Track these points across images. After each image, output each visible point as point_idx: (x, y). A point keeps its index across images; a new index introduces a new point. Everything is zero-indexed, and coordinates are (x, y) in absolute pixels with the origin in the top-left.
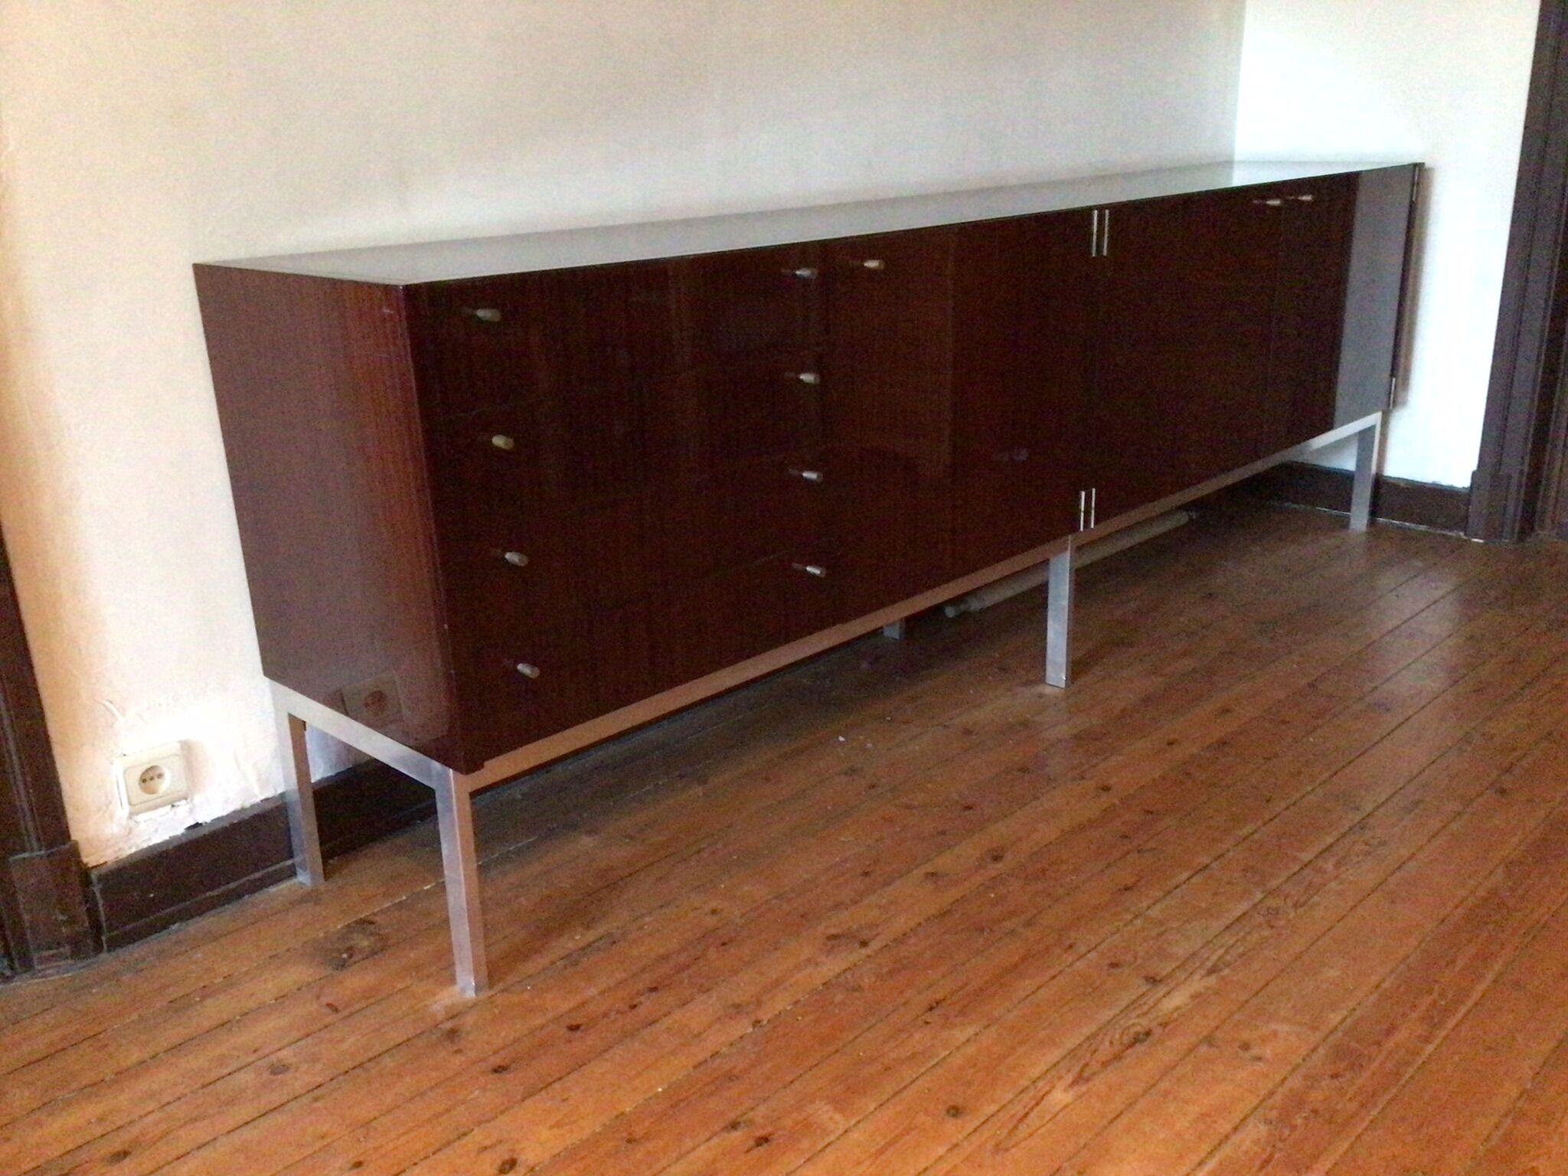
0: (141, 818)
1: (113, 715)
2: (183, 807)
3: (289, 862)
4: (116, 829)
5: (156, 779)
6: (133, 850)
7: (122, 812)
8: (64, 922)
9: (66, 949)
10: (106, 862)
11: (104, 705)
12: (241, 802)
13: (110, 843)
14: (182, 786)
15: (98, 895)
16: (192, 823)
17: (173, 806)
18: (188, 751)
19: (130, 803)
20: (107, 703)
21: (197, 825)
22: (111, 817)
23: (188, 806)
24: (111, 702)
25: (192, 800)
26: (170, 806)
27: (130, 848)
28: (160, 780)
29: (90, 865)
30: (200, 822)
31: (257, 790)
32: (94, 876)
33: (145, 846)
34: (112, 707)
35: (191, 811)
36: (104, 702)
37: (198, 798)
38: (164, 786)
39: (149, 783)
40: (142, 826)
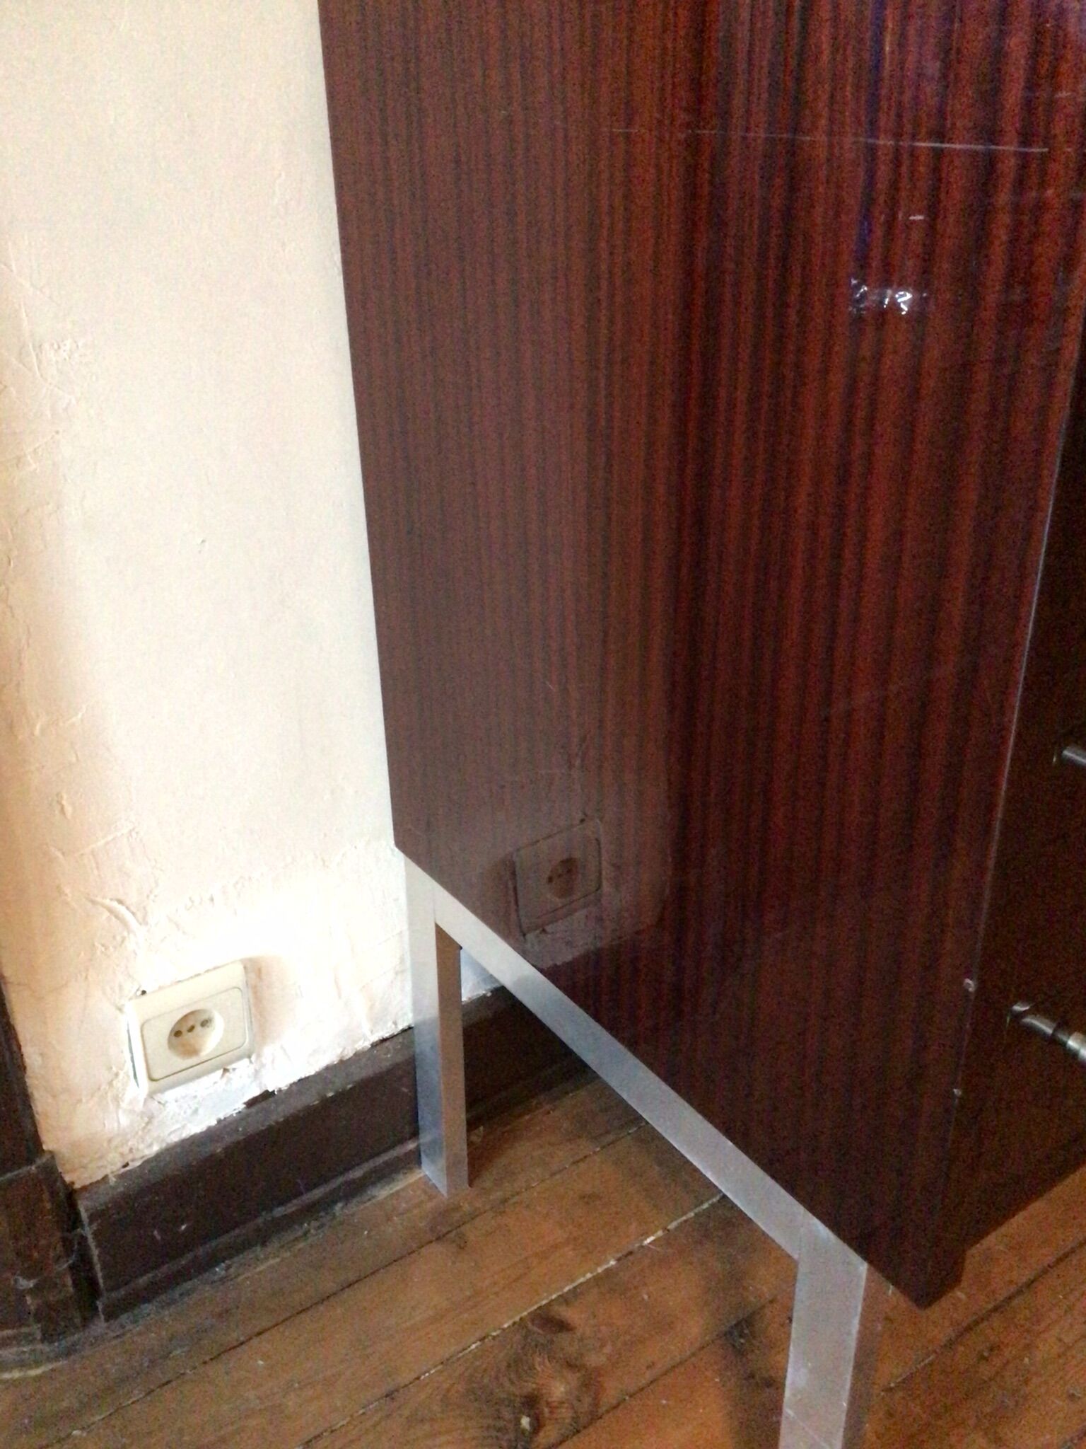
0: (170, 1095)
1: (125, 924)
2: (243, 1068)
3: (411, 1146)
4: (125, 1121)
5: (198, 1029)
6: (156, 1148)
7: (136, 1092)
8: (30, 1291)
9: (36, 1329)
10: (105, 1178)
11: (111, 911)
12: (339, 1051)
13: (114, 1143)
14: (243, 1038)
15: (91, 1243)
16: (256, 1092)
17: (226, 1070)
18: (256, 975)
19: (152, 1079)
20: (115, 905)
21: (267, 1095)
22: (117, 1100)
23: (252, 1068)
24: (120, 902)
25: (259, 1056)
26: (221, 1071)
27: (150, 1145)
28: (207, 1030)
29: (77, 1186)
30: (270, 1090)
31: (366, 1028)
32: (83, 1208)
33: (175, 1138)
34: (121, 909)
35: (257, 1073)
36: (107, 902)
37: (268, 1051)
38: (211, 1041)
39: (187, 1036)
40: (172, 1108)
